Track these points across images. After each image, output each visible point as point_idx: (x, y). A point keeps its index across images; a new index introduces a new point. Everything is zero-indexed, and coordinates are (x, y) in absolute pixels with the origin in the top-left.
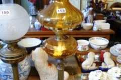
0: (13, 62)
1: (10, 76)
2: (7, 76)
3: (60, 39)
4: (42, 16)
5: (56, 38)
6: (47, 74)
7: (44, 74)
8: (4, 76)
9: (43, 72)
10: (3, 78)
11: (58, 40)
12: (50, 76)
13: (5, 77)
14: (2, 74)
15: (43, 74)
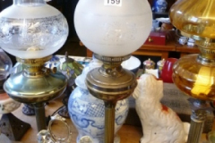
0: (111, 98)
1: (94, 122)
2: (88, 120)
3: (209, 61)
4: (179, 12)
5: (201, 59)
6: (157, 125)
7: (151, 124)
8: (82, 120)
9: (151, 121)
10: (80, 123)
11: (203, 63)
12: (163, 131)
13: (85, 122)
14: (80, 117)
15: (149, 125)
